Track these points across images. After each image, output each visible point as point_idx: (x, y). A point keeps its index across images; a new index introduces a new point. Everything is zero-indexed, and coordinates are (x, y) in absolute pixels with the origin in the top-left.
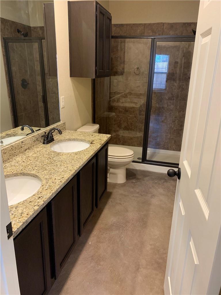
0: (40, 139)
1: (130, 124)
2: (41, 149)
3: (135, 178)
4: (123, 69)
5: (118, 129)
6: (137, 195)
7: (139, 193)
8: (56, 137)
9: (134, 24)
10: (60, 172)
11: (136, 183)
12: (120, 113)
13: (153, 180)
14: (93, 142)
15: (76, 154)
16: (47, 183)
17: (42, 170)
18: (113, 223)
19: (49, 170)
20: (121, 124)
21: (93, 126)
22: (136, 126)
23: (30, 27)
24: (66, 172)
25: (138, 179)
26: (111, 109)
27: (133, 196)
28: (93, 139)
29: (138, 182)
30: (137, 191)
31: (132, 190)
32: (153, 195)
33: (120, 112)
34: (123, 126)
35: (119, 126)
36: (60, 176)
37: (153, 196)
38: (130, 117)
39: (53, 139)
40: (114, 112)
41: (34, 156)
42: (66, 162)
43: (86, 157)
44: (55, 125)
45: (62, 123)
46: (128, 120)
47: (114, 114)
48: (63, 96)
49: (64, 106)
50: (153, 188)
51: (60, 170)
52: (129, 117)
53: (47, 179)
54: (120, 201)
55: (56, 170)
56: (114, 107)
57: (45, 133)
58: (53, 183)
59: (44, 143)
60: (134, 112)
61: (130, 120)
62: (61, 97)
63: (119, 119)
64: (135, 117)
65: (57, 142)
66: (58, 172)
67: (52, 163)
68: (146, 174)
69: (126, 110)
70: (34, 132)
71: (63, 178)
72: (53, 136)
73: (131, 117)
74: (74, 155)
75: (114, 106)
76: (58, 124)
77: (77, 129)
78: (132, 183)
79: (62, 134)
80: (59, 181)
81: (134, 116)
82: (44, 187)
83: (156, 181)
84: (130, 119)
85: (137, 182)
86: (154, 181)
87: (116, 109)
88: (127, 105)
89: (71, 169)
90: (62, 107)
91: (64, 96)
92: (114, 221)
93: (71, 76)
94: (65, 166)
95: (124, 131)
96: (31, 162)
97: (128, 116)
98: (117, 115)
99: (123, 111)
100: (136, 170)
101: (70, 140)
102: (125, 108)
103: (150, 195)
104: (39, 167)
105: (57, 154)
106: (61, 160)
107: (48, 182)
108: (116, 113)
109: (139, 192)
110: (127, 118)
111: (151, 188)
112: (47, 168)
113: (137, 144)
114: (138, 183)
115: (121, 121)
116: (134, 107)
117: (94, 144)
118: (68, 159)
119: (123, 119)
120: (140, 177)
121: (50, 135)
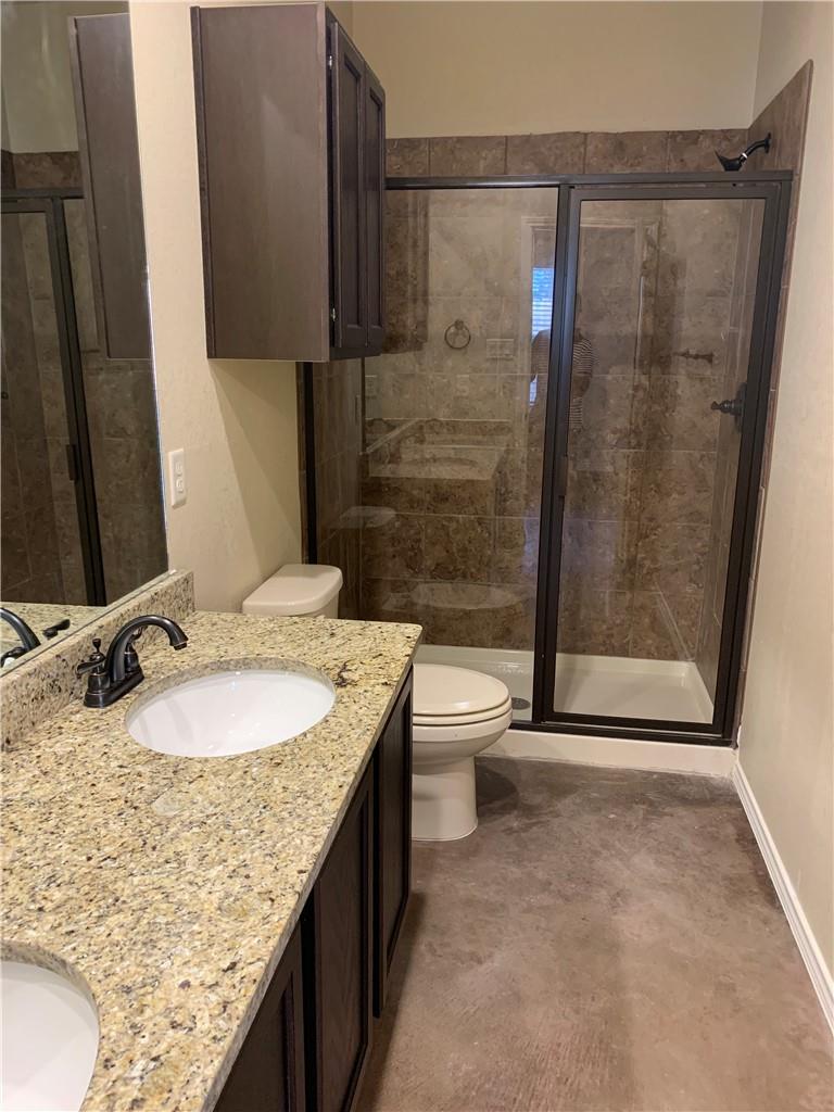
0: (69, 680)
1: (459, 551)
2: (80, 740)
3: (515, 806)
4: (423, 324)
5: (406, 574)
6: (545, 899)
7: (552, 887)
8: (153, 654)
9: (460, 140)
10: (205, 917)
11: (523, 835)
12: (412, 507)
13: (599, 809)
14: (345, 675)
15: (275, 759)
16: (137, 1030)
17: (92, 907)
18: (460, 1084)
19: (135, 904)
20: (421, 551)
21: (313, 575)
22: (485, 560)
23: (10, 154)
24: (246, 914)
25: (529, 811)
26: (373, 491)
27: (529, 910)
28: (344, 655)
29: (534, 824)
30: (540, 875)
31: (515, 872)
32: (618, 894)
33: (413, 503)
34: (429, 563)
35: (413, 564)
36: (212, 952)
37: (619, 897)
38: (458, 522)
39: (138, 670)
40: (388, 505)
41: (38, 793)
42: (228, 826)
43: (334, 783)
44: (146, 596)
45: (175, 578)
46: (448, 535)
47: (388, 514)
48: (178, 448)
49: (181, 497)
50: (605, 853)
51: (203, 894)
52: (454, 525)
53: (128, 990)
54: (470, 942)
55: (180, 904)
56: (388, 485)
57: (97, 644)
58: (174, 1026)
59: (90, 702)
60: (473, 503)
61: (459, 537)
62: (171, 454)
63: (412, 532)
64: (480, 524)
65: (159, 688)
66: (195, 917)
67: (151, 842)
68: (560, 780)
69: (441, 495)
70: (38, 644)
71: (233, 966)
72: (135, 657)
73: (461, 520)
74: (266, 771)
75: (388, 479)
76: (158, 588)
77: (244, 599)
78: (510, 831)
79: (185, 645)
80: (213, 998)
81: (473, 517)
82: (115, 1073)
83: (612, 816)
84: (457, 531)
85: (530, 826)
86: (603, 812)
87: (397, 491)
88: (444, 472)
89: (268, 883)
90: (173, 504)
91: (182, 450)
92: (464, 1067)
93: (214, 352)
94: (233, 863)
95: (434, 585)
96: (24, 841)
97: (450, 519)
98: (403, 516)
99: (428, 497)
100: (511, 763)
101: (222, 666)
102: (436, 486)
103: (603, 895)
104: (71, 882)
105: (171, 775)
106: (199, 816)
107: (138, 1020)
108: (396, 510)
109: (550, 884)
110: (443, 525)
111: (597, 853)
112: (125, 889)
113: (490, 637)
114: (535, 828)
115: (419, 541)
116: (472, 482)
117: (354, 684)
118: (237, 803)
119: (429, 531)
120: (537, 799)
121: (122, 652)
